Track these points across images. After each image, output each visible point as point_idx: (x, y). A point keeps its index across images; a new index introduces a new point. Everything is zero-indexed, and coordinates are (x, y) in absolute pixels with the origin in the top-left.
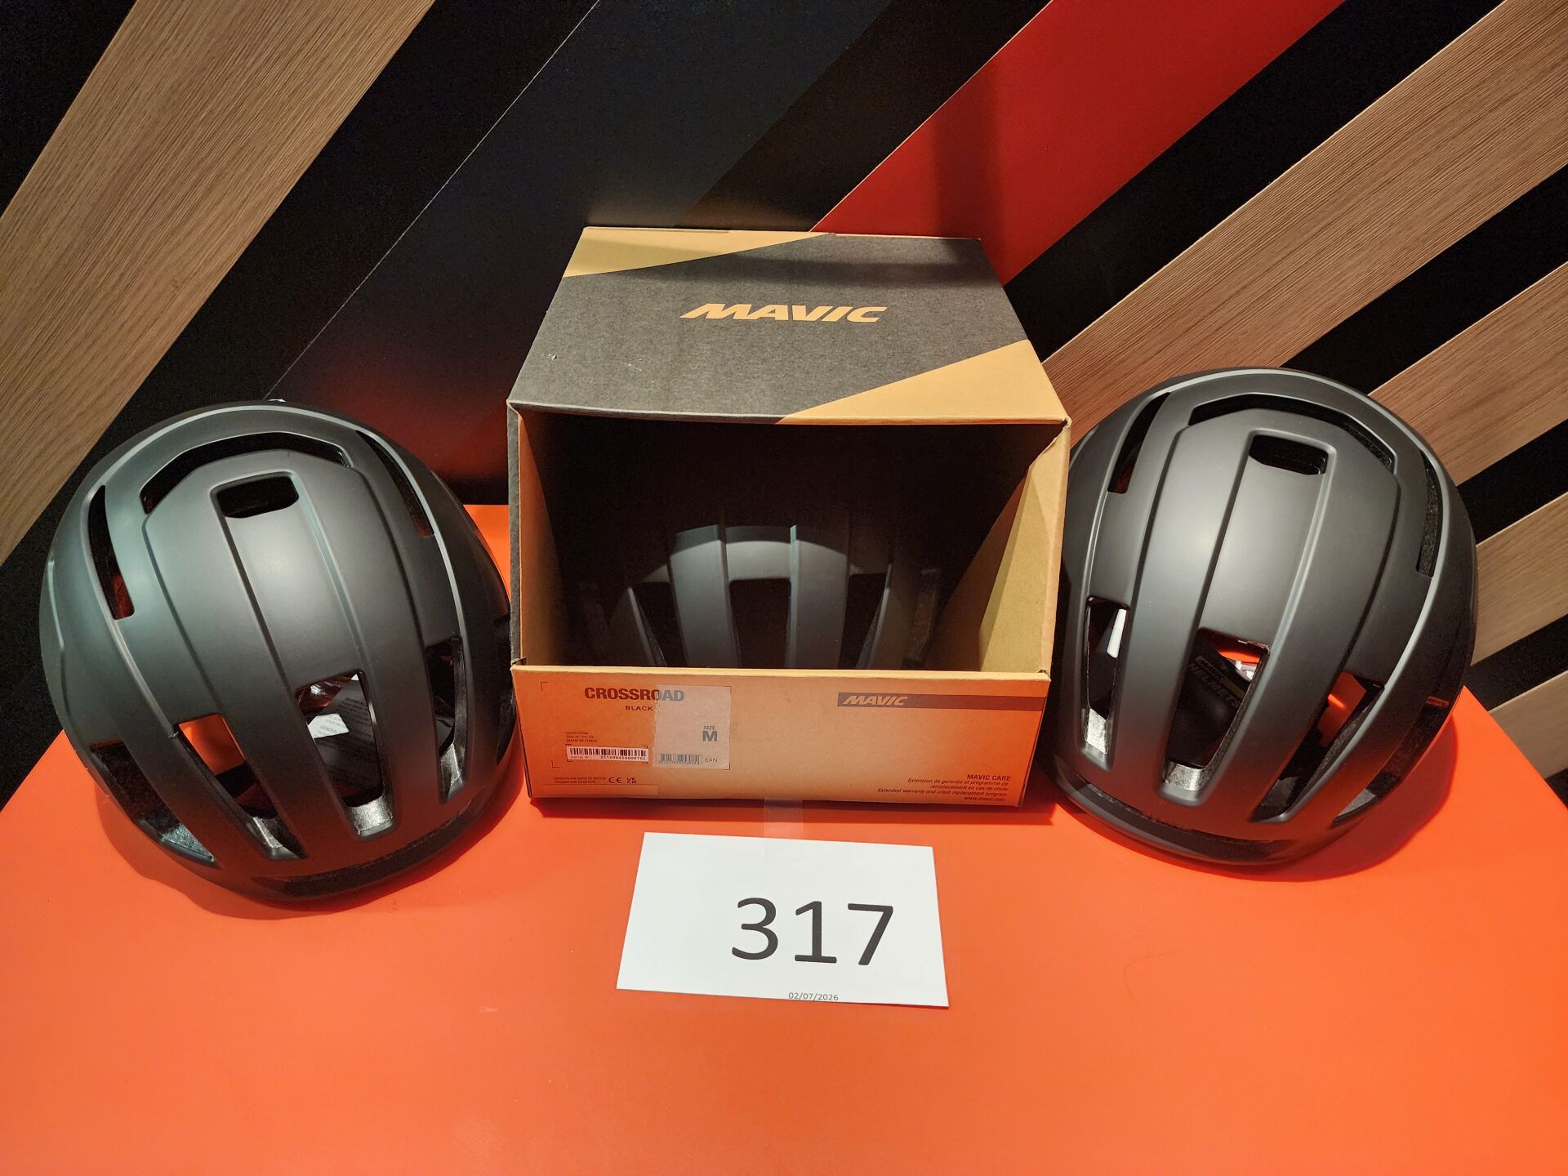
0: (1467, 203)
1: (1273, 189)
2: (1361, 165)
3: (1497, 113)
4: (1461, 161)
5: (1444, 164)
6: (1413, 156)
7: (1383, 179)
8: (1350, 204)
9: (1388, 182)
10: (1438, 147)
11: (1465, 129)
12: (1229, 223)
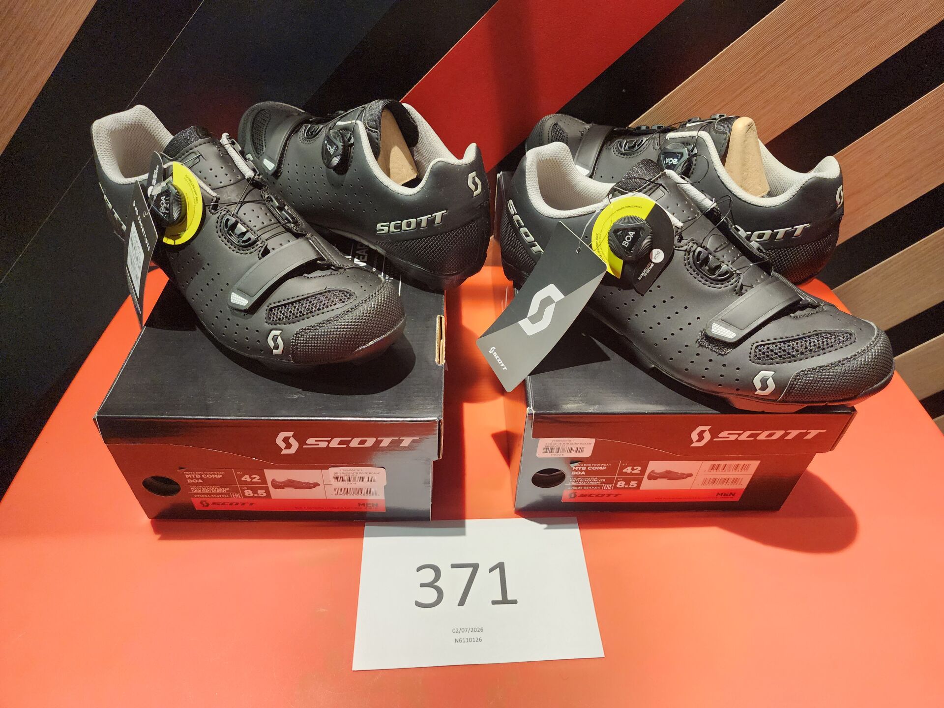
0: (838, 73)
1: (713, 63)
2: (768, 49)
3: (858, 14)
4: (834, 46)
5: (823, 48)
6: (804, 42)
7: (785, 57)
8: (762, 74)
9: (788, 59)
10: (820, 37)
11: (837, 24)
12: (684, 87)
